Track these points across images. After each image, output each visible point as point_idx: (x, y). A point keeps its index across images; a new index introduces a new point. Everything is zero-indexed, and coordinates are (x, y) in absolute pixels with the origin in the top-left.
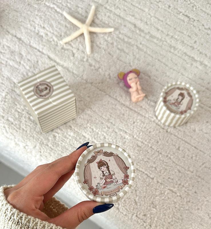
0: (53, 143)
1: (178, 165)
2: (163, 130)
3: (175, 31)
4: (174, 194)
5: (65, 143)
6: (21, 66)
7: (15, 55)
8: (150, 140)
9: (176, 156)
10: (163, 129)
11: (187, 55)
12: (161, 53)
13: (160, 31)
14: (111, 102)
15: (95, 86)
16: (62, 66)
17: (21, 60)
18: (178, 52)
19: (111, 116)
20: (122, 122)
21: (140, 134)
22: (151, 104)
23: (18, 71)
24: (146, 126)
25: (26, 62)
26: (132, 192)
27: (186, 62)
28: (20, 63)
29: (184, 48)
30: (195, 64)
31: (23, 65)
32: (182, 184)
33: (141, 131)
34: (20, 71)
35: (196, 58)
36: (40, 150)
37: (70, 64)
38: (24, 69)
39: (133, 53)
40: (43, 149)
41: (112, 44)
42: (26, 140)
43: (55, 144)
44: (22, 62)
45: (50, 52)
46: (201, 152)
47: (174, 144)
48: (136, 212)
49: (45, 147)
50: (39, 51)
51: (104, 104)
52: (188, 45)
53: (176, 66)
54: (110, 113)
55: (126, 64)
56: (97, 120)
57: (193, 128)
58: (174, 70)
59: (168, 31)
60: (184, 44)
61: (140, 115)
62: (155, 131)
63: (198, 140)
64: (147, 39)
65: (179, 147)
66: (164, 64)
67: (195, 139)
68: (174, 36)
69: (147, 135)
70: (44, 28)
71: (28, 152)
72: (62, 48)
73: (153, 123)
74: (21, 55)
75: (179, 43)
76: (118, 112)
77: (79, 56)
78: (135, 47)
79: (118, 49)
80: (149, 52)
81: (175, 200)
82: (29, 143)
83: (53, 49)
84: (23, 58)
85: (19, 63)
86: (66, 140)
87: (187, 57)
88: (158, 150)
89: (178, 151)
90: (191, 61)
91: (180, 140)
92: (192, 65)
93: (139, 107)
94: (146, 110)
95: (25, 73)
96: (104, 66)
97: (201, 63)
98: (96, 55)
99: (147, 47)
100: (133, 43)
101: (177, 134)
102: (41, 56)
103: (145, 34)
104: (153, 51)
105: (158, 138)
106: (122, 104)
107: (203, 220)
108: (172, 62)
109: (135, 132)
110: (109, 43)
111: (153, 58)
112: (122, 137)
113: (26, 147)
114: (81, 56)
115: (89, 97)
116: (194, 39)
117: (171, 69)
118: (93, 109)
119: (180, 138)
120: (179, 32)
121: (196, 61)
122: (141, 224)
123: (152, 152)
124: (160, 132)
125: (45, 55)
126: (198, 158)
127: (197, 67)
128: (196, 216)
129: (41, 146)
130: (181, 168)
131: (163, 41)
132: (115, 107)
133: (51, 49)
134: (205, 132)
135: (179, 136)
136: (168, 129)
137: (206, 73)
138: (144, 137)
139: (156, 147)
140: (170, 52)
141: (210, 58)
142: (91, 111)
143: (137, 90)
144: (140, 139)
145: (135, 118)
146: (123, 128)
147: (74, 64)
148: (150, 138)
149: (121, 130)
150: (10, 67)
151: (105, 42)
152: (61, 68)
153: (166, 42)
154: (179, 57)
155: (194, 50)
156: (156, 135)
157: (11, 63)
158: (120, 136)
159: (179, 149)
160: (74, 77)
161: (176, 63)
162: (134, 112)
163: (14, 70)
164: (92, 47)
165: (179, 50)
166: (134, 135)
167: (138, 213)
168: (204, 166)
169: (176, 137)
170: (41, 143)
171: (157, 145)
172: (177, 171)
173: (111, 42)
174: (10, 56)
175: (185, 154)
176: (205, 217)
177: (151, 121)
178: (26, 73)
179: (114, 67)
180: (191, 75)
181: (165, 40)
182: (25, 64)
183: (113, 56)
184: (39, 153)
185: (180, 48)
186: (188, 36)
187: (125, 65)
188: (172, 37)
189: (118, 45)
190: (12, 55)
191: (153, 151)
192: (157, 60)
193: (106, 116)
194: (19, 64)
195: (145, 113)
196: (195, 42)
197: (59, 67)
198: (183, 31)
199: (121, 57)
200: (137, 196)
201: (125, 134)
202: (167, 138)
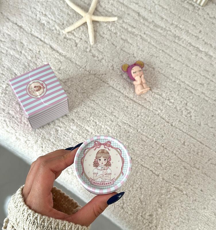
0: (55, 137)
1: (183, 161)
2: (168, 124)
3: (180, 20)
4: (180, 192)
5: (67, 137)
6: (22, 56)
7: (16, 44)
8: (155, 134)
9: (181, 151)
10: (168, 122)
11: (192, 45)
12: (166, 43)
13: (164, 20)
14: (114, 94)
15: (98, 78)
16: (65, 56)
17: (22, 50)
18: (183, 42)
19: (114, 109)
20: (125, 115)
21: (145, 128)
22: (155, 96)
23: (19, 61)
24: (150, 119)
25: (28, 51)
26: (137, 190)
27: (190, 53)
28: (21, 52)
29: (188, 37)
30: (199, 55)
31: (25, 55)
32: (188, 182)
33: (145, 125)
34: (21, 61)
35: (201, 49)
36: (41, 146)
37: (73, 54)
38: (25, 59)
39: (137, 44)
40: (45, 144)
41: (116, 33)
42: (27, 135)
43: (57, 138)
44: (23, 52)
45: (52, 42)
46: (207, 148)
47: (179, 138)
48: (141, 212)
49: (47, 142)
50: (41, 40)
51: (108, 96)
52: (193, 35)
53: (180, 57)
54: (113, 105)
55: (130, 54)
56: (100, 112)
57: (198, 122)
58: (178, 61)
59: (173, 20)
60: (189, 34)
61: (145, 107)
62: (159, 125)
63: (204, 135)
64: (150, 29)
65: (184, 142)
66: (169, 55)
67: (200, 134)
68: (178, 25)
69: (152, 128)
70: (45, 15)
71: (29, 147)
72: (65, 38)
73: (157, 116)
74: (22, 44)
75: (183, 33)
76: (122, 105)
77: (82, 46)
78: (139, 36)
79: (122, 39)
80: (153, 42)
81: (181, 199)
82: (30, 138)
83: (55, 39)
84: (24, 47)
85: (19, 52)
86: (68, 134)
87: (191, 47)
88: (163, 145)
89: (184, 146)
90: (196, 51)
91: (185, 134)
92: (197, 55)
93: (143, 99)
94: (150, 103)
95: (26, 64)
96: (108, 57)
97: (206, 54)
98: (99, 45)
99: (151, 37)
100: (137, 33)
101: (181, 128)
102: (42, 46)
103: (149, 22)
104: (157, 41)
105: (163, 132)
106: (126, 96)
107: (210, 220)
108: (177, 53)
109: (139, 126)
110: (112, 32)
111: (157, 48)
112: (126, 130)
113: (27, 142)
114: (84, 47)
115: (92, 89)
116: (199, 29)
117: (175, 60)
118: (96, 101)
119: (185, 133)
120: (184, 20)
121: (201, 51)
122: (147, 224)
123: (157, 147)
124: (164, 126)
125: (47, 44)
126: (203, 154)
127: (201, 58)
128: (203, 216)
129: (43, 141)
130: (186, 164)
131: (168, 31)
132: (119, 99)
133: (53, 38)
134: (211, 126)
135: (184, 130)
136: (172, 123)
137: (211, 64)
138: (148, 131)
139: (161, 141)
140: (175, 42)
141: (215, 49)
142: (95, 103)
143: (141, 84)
144: (144, 134)
145: (139, 111)
146: (127, 121)
147: (77, 54)
148: (154, 132)
149: (125, 123)
150: (10, 57)
151: (109, 32)
152: (63, 58)
153: (171, 31)
154: (183, 47)
155: (199, 40)
156: (161, 129)
157: (12, 52)
158: (124, 130)
159: (184, 144)
160: (77, 67)
161: (180, 53)
162: (138, 105)
163: (14, 59)
164: (95, 37)
165: (183, 40)
166: (139, 129)
167: (144, 213)
168: (210, 162)
169: (181, 132)
170: (43, 137)
171: (162, 140)
172: (183, 168)
173: (115, 31)
174: (11, 45)
175: (190, 149)
176: (212, 217)
177: (155, 114)
178: (28, 63)
179: (117, 57)
180: (196, 67)
181: (169, 29)
182: (26, 54)
183: (116, 47)
184: (41, 148)
185: (184, 38)
186: (193, 25)
187: (129, 56)
188: (177, 26)
189: (122, 35)
190: (12, 44)
191: (158, 145)
192: (161, 51)
193: (109, 109)
194: (20, 54)
195: (149, 105)
196: (200, 32)
197: (62, 58)
198: (188, 20)
199: (124, 47)
200: (141, 194)
201: (129, 127)
202: (172, 132)
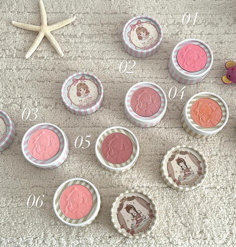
4: (214, 190)
26: (173, 216)
32: (215, 174)
48: (190, 236)
105: (162, 140)
122: (203, 243)
138: (147, 149)
148: (153, 146)
167: (193, 235)
202: (170, 135)
